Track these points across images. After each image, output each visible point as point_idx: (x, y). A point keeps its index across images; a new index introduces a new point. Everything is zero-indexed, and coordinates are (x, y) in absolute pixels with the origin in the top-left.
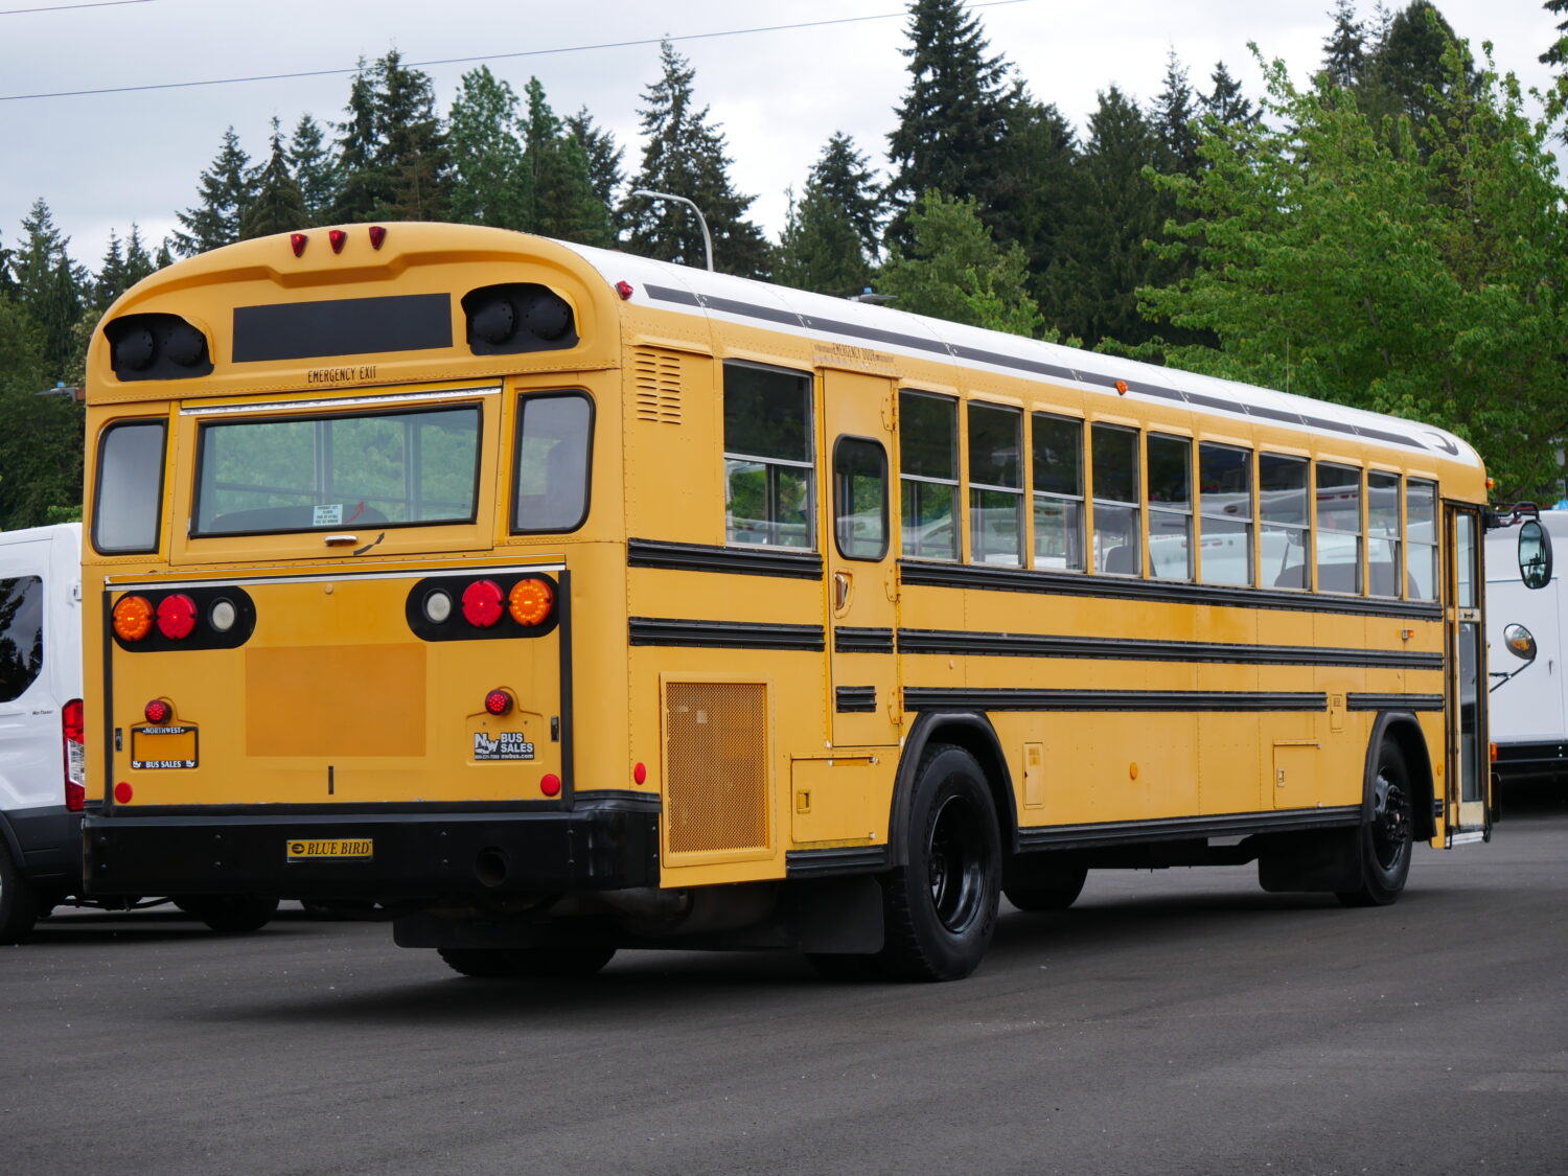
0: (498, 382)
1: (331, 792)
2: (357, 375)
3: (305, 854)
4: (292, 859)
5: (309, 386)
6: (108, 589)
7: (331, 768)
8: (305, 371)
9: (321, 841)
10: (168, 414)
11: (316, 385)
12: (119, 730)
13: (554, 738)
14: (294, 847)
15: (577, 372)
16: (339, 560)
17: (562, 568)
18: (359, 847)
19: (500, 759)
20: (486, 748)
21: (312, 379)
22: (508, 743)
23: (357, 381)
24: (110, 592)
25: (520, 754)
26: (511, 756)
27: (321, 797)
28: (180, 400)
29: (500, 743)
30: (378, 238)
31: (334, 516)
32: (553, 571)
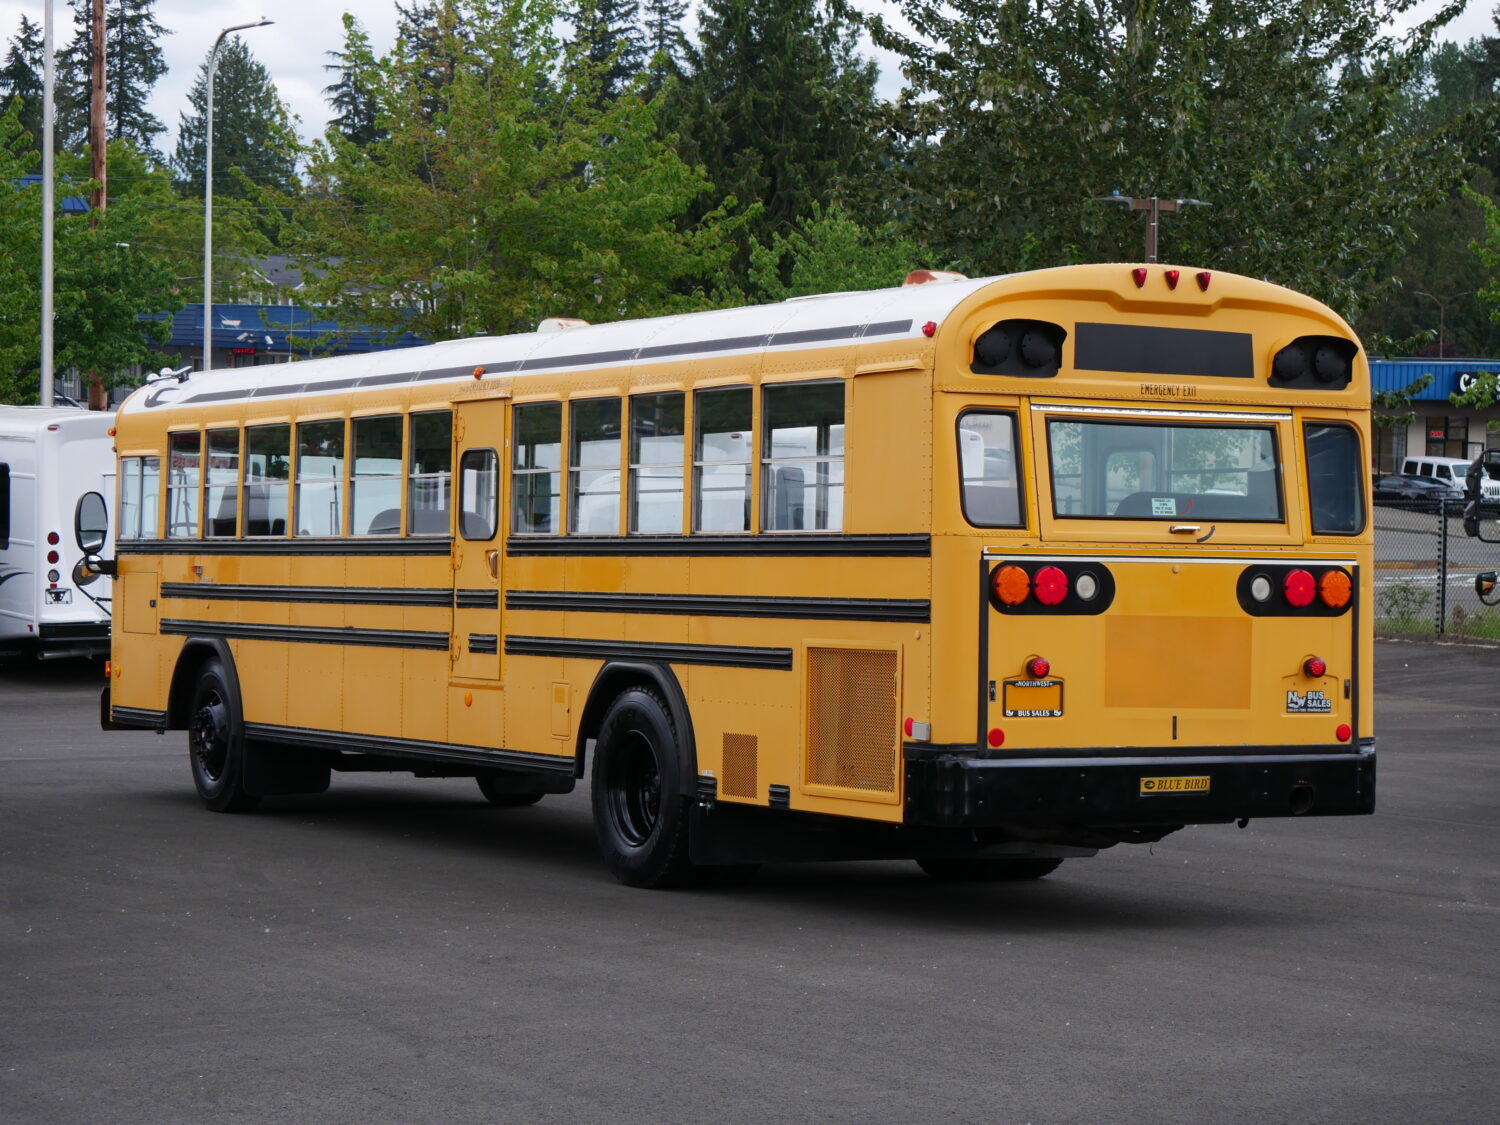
0: (1289, 411)
1: (1175, 738)
2: (1181, 392)
3: (1155, 790)
4: (1145, 793)
5: (1141, 397)
6: (986, 558)
7: (1175, 718)
8: (1138, 384)
9: (1169, 779)
10: (1019, 407)
11: (1147, 396)
12: (993, 683)
13: (1347, 696)
14: (1146, 784)
15: (1346, 410)
16: (1184, 546)
17: (1355, 563)
18: (1200, 783)
19: (1307, 712)
20: (1297, 703)
21: (1144, 391)
22: (1313, 700)
23: (1181, 397)
24: (987, 561)
25: (1321, 708)
26: (1315, 710)
27: (1167, 742)
28: (1029, 396)
29: (1307, 700)
30: (1203, 282)
31: (1169, 508)
32: (1348, 565)
